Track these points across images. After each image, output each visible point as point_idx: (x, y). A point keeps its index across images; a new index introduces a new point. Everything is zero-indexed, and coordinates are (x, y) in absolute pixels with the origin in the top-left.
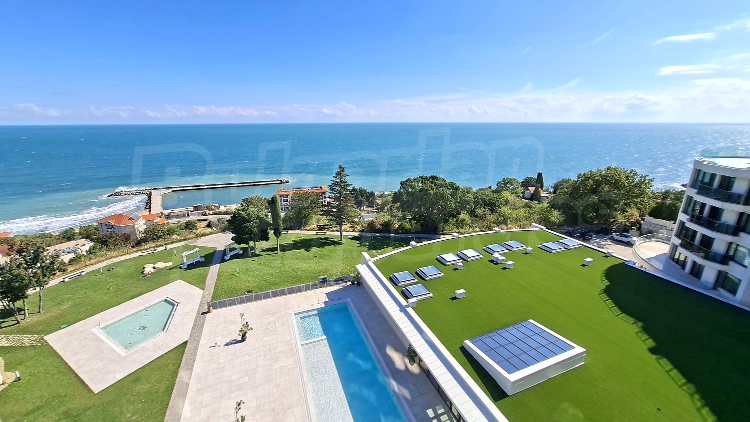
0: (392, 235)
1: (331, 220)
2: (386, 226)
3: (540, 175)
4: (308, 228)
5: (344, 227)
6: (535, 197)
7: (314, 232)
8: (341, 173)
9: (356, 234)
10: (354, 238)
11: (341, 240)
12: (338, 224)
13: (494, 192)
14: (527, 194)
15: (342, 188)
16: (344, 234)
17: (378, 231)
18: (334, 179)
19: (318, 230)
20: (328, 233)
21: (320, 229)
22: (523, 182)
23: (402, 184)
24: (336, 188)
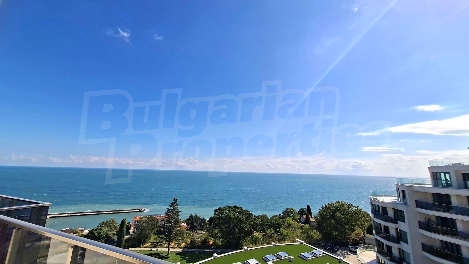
0: (206, 250)
1: (163, 238)
2: (204, 242)
3: (308, 206)
4: (146, 245)
5: (172, 245)
6: (307, 221)
7: (149, 249)
8: (174, 204)
9: (180, 250)
10: (178, 254)
11: (168, 255)
12: (167, 241)
13: (280, 218)
14: (303, 220)
15: (174, 213)
16: (171, 250)
17: (198, 247)
18: (169, 207)
19: (152, 247)
20: (160, 249)
21: (155, 246)
22: (299, 212)
23: (215, 211)
24: (170, 214)
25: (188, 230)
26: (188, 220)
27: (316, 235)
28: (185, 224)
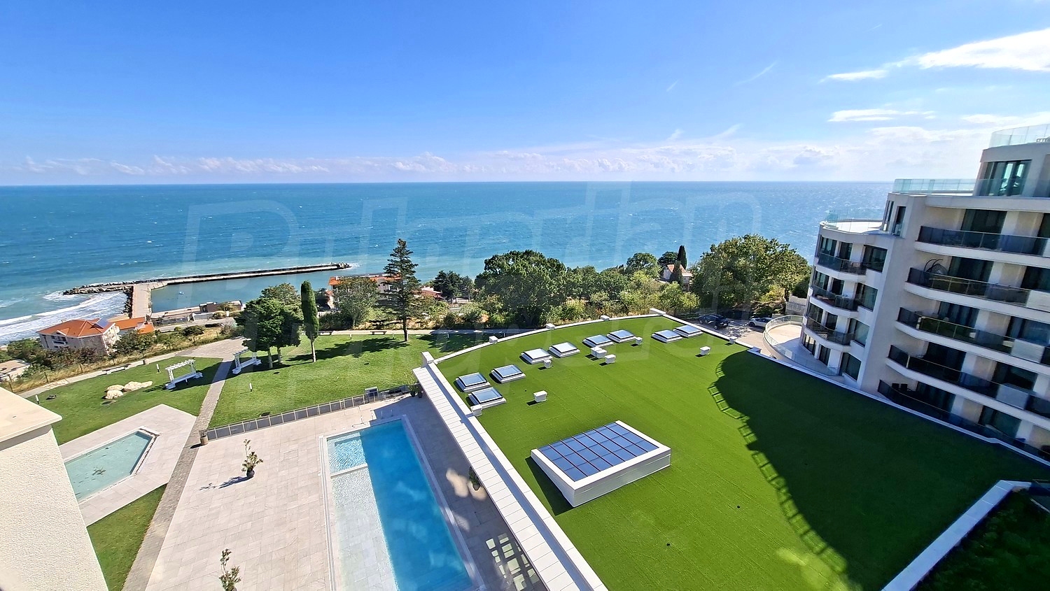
0: (476, 331)
1: (390, 313)
2: (470, 321)
3: (682, 249)
4: (361, 326)
5: (411, 324)
6: (675, 276)
7: (369, 332)
8: (401, 250)
9: (428, 332)
10: (425, 338)
11: (406, 340)
12: (400, 319)
13: (622, 272)
14: (667, 275)
15: (403, 269)
16: (409, 332)
17: (459, 327)
18: (393, 258)
19: (375, 329)
20: (388, 332)
21: (379, 328)
22: (662, 259)
23: (487, 263)
24: (396, 269)
25: (440, 299)
26: (436, 282)
27: (690, 300)
28: (432, 289)
